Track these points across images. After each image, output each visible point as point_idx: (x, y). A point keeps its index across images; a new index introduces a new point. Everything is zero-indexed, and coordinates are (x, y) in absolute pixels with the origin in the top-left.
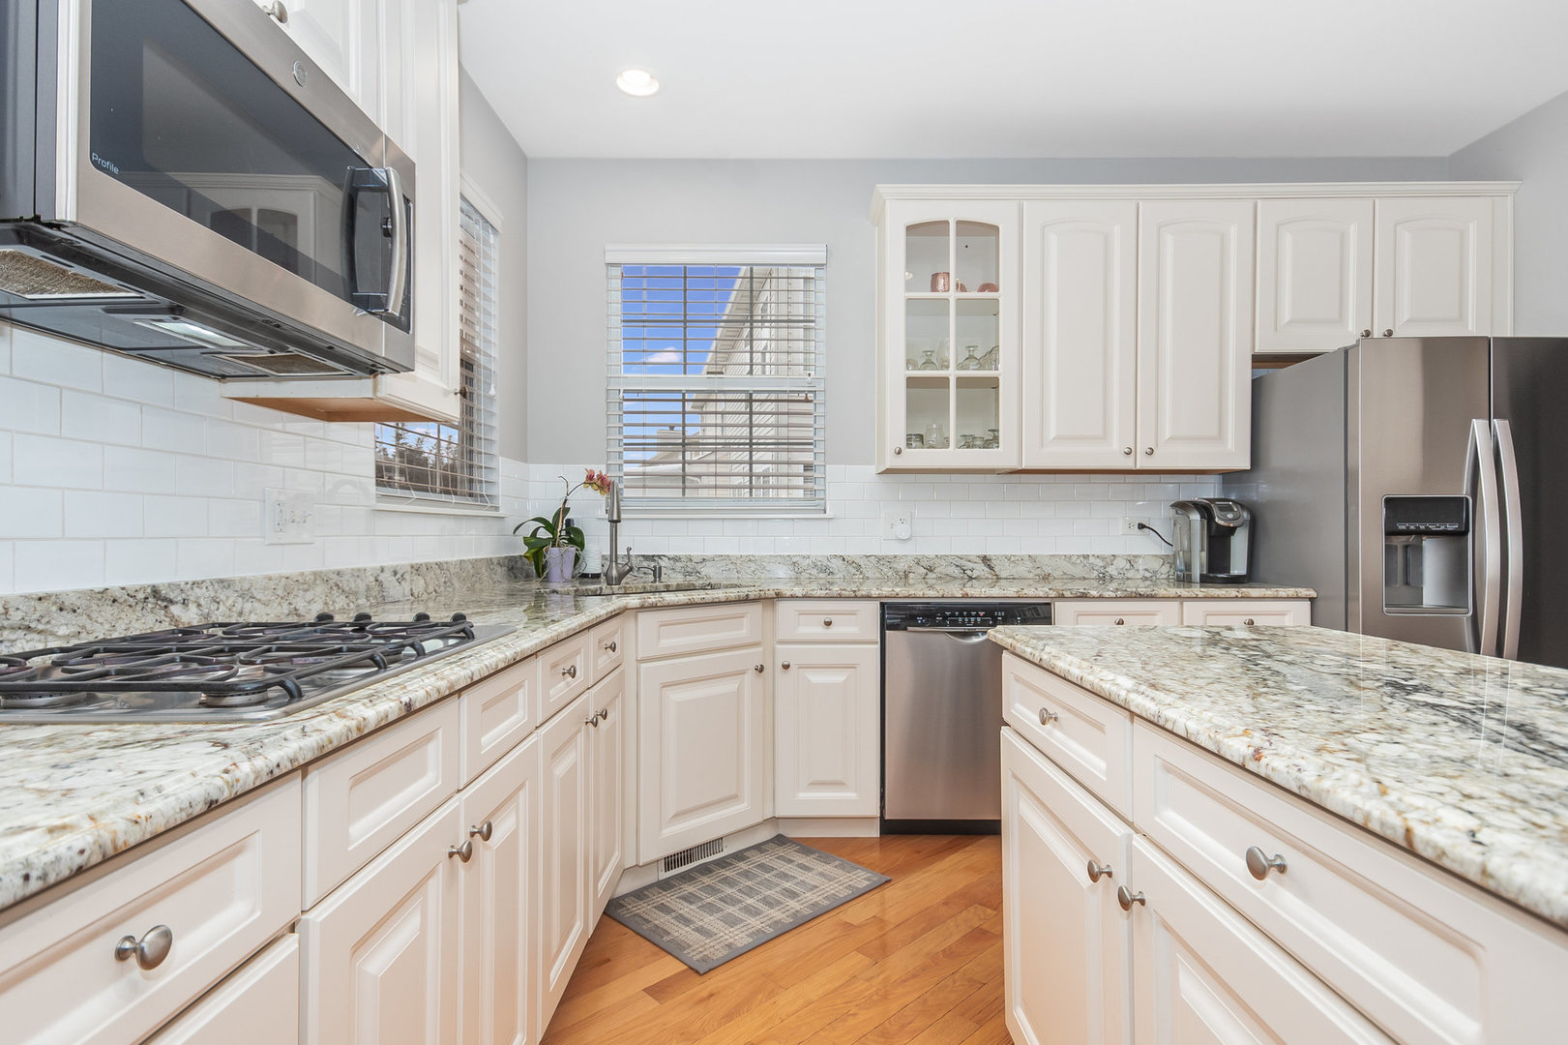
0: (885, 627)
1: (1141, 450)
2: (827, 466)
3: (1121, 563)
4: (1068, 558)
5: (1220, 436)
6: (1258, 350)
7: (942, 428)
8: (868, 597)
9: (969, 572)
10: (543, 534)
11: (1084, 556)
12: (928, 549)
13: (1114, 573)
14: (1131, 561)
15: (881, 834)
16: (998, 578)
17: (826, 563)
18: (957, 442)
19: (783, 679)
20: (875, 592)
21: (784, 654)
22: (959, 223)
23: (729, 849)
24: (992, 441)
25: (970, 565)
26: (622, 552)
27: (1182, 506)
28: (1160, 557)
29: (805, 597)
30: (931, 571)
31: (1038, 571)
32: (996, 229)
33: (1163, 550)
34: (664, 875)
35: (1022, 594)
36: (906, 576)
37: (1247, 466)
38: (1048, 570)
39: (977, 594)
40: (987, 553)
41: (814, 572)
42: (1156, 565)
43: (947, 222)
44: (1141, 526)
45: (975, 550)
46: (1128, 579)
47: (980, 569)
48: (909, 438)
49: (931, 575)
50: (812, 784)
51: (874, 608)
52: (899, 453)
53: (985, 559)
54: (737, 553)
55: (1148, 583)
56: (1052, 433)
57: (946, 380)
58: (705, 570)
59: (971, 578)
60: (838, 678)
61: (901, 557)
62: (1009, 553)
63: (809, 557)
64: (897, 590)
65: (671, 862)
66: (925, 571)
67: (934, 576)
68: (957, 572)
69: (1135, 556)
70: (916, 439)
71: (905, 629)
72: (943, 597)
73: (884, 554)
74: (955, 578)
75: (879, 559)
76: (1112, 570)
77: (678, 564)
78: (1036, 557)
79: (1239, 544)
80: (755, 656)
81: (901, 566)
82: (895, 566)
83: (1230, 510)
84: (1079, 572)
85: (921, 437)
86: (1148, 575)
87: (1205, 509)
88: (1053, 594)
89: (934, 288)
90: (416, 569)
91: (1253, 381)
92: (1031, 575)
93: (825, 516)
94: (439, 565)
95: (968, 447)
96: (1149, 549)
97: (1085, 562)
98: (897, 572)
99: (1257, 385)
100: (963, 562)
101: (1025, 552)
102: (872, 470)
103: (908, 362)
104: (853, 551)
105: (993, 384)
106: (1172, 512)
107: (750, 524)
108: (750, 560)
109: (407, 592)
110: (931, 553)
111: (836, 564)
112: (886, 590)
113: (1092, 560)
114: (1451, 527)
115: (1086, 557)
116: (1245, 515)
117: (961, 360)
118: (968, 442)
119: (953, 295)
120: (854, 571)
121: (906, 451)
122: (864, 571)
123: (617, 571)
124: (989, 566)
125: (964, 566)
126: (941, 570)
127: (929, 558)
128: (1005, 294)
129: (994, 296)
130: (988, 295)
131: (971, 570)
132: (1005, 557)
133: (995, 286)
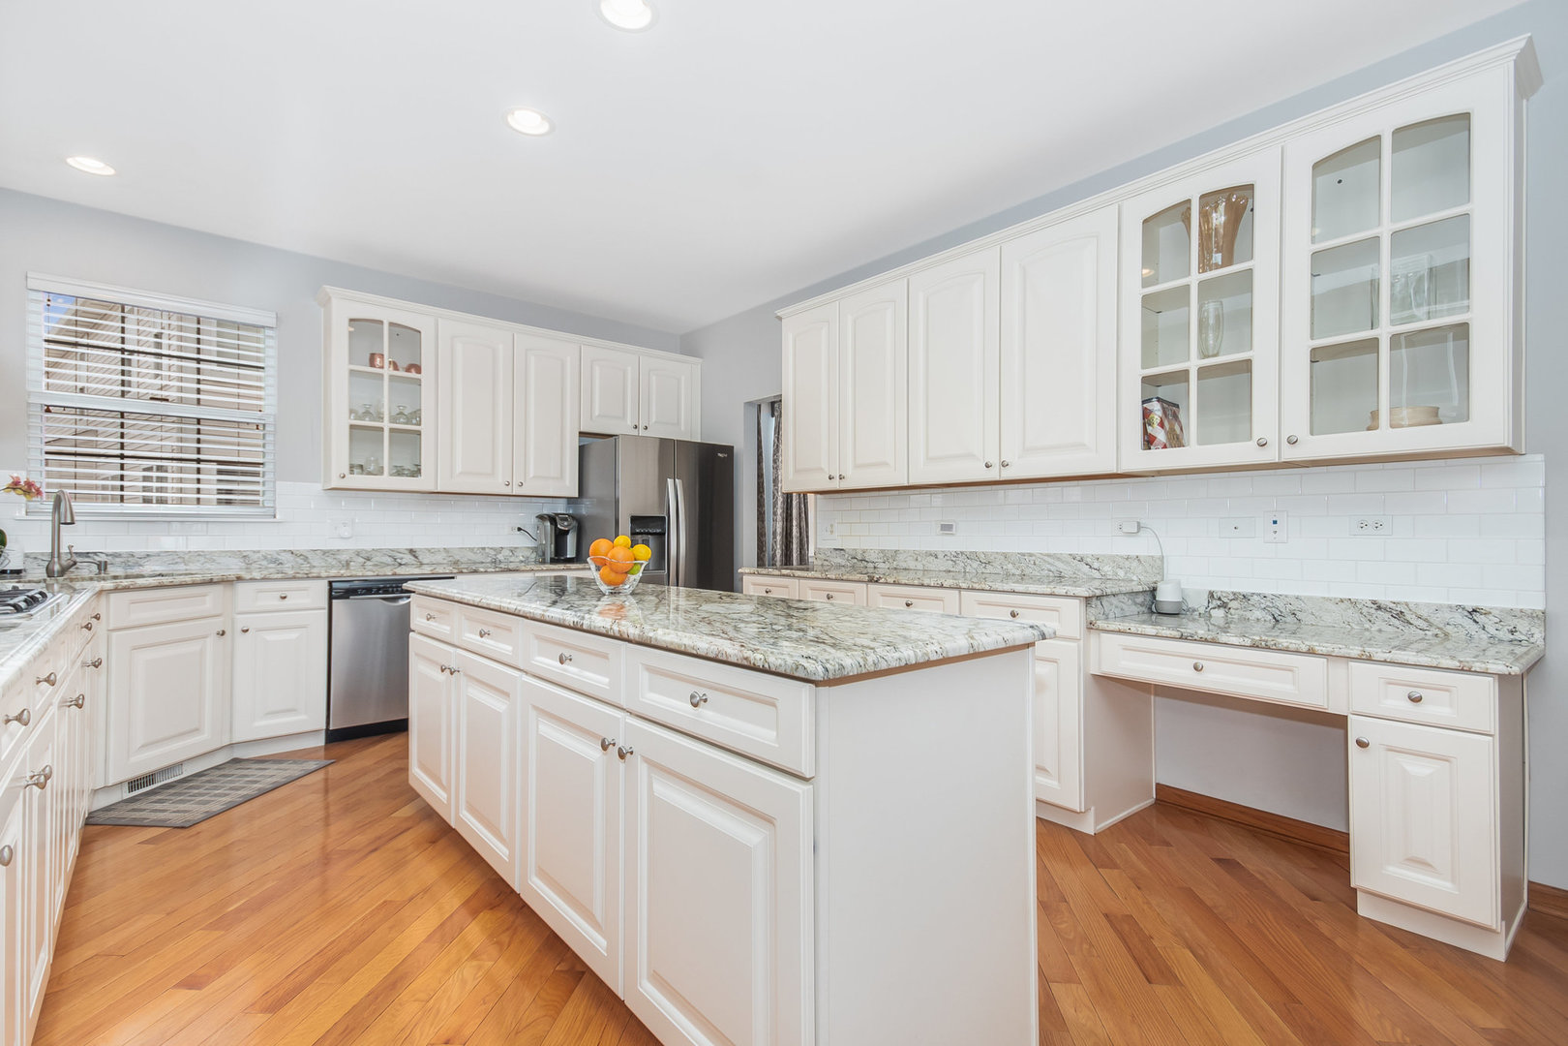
0: (331, 598)
1: (516, 482)
2: (278, 483)
3: (507, 553)
4: (472, 550)
5: (562, 477)
6: (582, 430)
7: (378, 461)
8: (319, 577)
9: (399, 561)
11: (482, 549)
12: (367, 545)
13: (502, 559)
14: (513, 550)
15: (326, 743)
16: (422, 564)
17: (275, 556)
18: (390, 469)
19: (241, 638)
20: (324, 574)
21: (242, 621)
22: (391, 324)
23: (188, 771)
24: (416, 472)
25: (401, 555)
26: (64, 549)
27: (541, 517)
28: (531, 548)
29: (264, 579)
30: (369, 560)
31: (451, 559)
32: (418, 333)
33: (532, 544)
34: (128, 795)
35: (434, 572)
36: (348, 565)
37: (577, 496)
38: (457, 558)
39: (402, 573)
40: (413, 547)
41: (265, 563)
42: (528, 553)
43: (381, 322)
44: (519, 529)
45: (403, 545)
46: (511, 562)
47: (408, 558)
48: (352, 467)
49: (368, 563)
50: (268, 714)
51: (323, 586)
52: (344, 477)
53: (412, 551)
55: (520, 563)
56: (458, 469)
57: (381, 429)
59: (400, 564)
60: (293, 635)
61: (343, 551)
62: (429, 547)
63: (259, 552)
64: (342, 572)
65: (134, 784)
66: (364, 560)
67: (371, 563)
68: (389, 560)
69: (516, 548)
70: (356, 468)
71: (348, 598)
72: (378, 575)
73: (329, 548)
74: (388, 565)
75: (325, 552)
76: (500, 557)
77: (118, 560)
78: (449, 549)
79: (571, 541)
80: (218, 624)
81: (344, 557)
82: (338, 557)
83: (566, 519)
84: (478, 558)
85: (361, 466)
86: (522, 558)
87: (553, 519)
88: (455, 571)
89: (372, 364)
91: (580, 447)
92: (445, 562)
93: (274, 520)
95: (399, 475)
96: (524, 542)
97: (483, 552)
98: (340, 562)
99: (582, 449)
100: (394, 554)
101: (441, 546)
102: (319, 487)
103: (351, 412)
104: (301, 546)
105: (419, 432)
106: (536, 520)
107: (200, 525)
108: (199, 555)
110: (369, 548)
111: (284, 557)
112: (333, 572)
113: (487, 550)
114: (658, 531)
115: (484, 549)
116: (575, 523)
117: (394, 413)
118: (399, 472)
119: (388, 371)
120: (302, 561)
121: (348, 476)
122: (311, 561)
123: (61, 565)
124: (414, 556)
125: (394, 556)
126: (377, 559)
127: (367, 552)
128: (426, 376)
129: (418, 376)
130: (413, 375)
131: (401, 559)
132: (427, 549)
133: (418, 370)
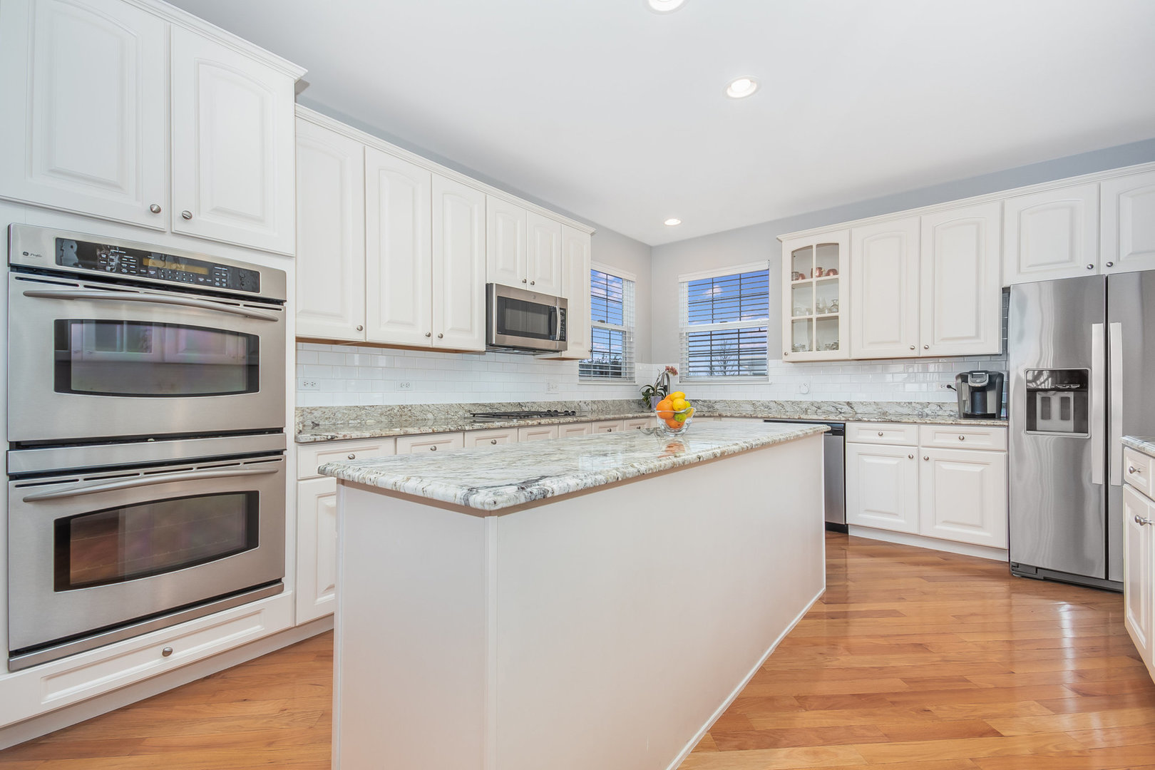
2: (769, 361)
3: (935, 408)
4: (898, 404)
7: (809, 342)
9: (839, 410)
10: (651, 391)
11: (909, 403)
12: (818, 398)
13: (929, 412)
14: (940, 406)
16: (857, 413)
17: (768, 404)
22: (818, 246)
25: (840, 406)
30: (819, 409)
31: (880, 410)
32: (838, 244)
36: (806, 411)
37: (999, 352)
38: (886, 409)
40: (850, 401)
41: (762, 408)
43: (811, 246)
44: (948, 386)
45: (843, 398)
46: (938, 415)
47: (846, 409)
48: (793, 347)
49: (819, 411)
52: (787, 355)
53: (849, 404)
54: (729, 399)
55: (952, 418)
56: (869, 340)
57: (811, 319)
58: (717, 406)
59: (841, 413)
61: (804, 402)
63: (760, 401)
66: (816, 409)
67: (820, 411)
68: (833, 409)
69: (943, 403)
73: (796, 400)
74: (832, 413)
75: (794, 403)
76: (927, 411)
77: (706, 404)
78: (879, 402)
79: (991, 397)
81: (804, 406)
82: (801, 406)
84: (906, 410)
86: (952, 413)
90: (594, 402)
92: (875, 412)
94: (603, 401)
97: (910, 406)
98: (802, 410)
100: (836, 405)
104: (781, 399)
105: (837, 318)
108: (734, 402)
109: (590, 409)
110: (819, 400)
111: (772, 405)
113: (913, 405)
118: (824, 348)
119: (815, 279)
121: (791, 353)
122: (786, 408)
124: (851, 407)
125: (836, 407)
126: (825, 408)
127: (818, 403)
128: (843, 275)
129: (836, 276)
130: (832, 276)
131: (841, 409)
132: (861, 402)
133: (835, 272)
